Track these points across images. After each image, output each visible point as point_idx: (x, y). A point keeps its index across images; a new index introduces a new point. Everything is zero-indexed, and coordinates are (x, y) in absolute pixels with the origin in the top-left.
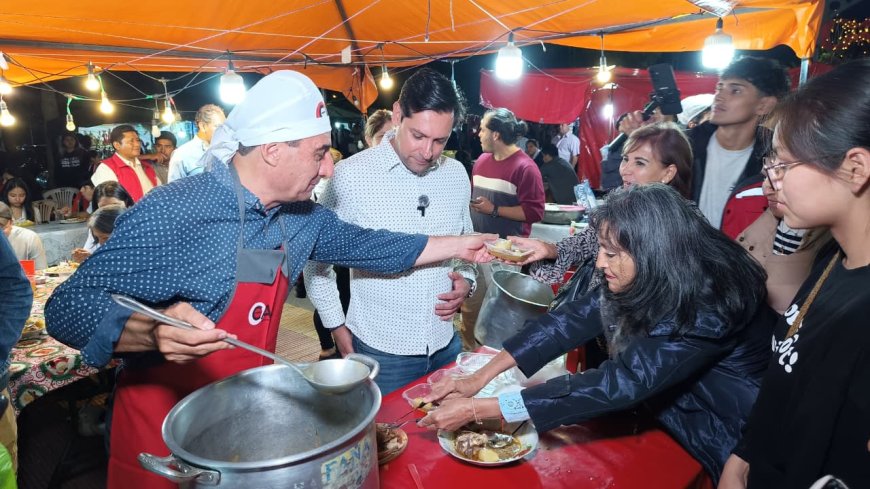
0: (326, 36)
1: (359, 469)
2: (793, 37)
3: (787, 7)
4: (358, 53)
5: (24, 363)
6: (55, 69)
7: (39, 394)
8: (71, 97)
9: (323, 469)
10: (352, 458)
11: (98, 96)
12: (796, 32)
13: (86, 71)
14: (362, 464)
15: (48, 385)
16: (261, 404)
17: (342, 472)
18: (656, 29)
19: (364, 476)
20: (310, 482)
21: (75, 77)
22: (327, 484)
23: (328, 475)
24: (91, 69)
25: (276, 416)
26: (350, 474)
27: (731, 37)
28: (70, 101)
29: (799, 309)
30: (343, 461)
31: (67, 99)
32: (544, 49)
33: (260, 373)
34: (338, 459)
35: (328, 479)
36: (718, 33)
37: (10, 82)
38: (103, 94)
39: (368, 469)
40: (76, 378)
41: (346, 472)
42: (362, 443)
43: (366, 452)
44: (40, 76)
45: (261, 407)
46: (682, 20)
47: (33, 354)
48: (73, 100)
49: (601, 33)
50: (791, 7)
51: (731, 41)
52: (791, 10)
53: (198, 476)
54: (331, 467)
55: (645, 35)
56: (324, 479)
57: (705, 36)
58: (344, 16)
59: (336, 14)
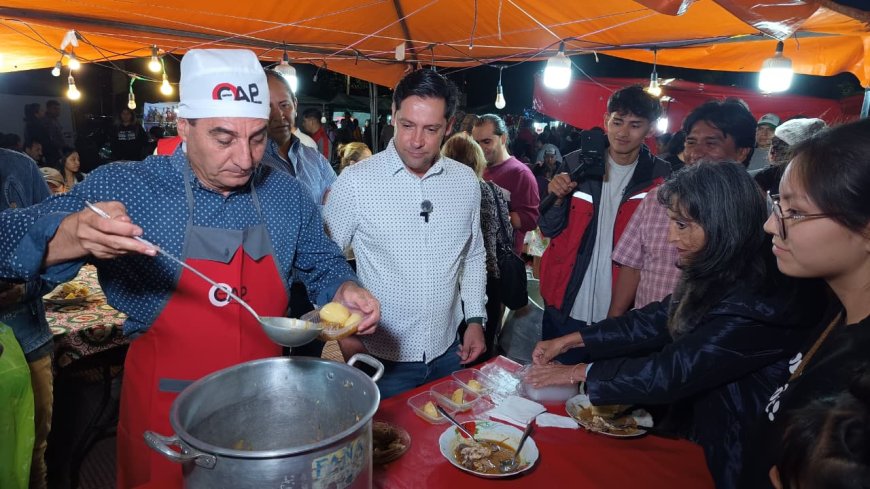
0: (379, 34)
1: (350, 468)
2: (859, 64)
3: (855, 34)
4: (412, 51)
5: (65, 327)
6: (121, 49)
7: (76, 357)
8: (134, 77)
9: (314, 465)
10: (344, 457)
11: (160, 78)
12: (863, 60)
13: (150, 53)
14: (354, 463)
15: (85, 350)
16: (269, 393)
17: (333, 469)
18: (714, 46)
19: (355, 475)
20: (300, 475)
21: (139, 58)
22: (316, 480)
23: (319, 471)
24: (155, 51)
25: (282, 406)
26: (340, 472)
27: (790, 61)
28: (133, 80)
29: (802, 359)
30: (335, 459)
31: (130, 78)
32: (597, 59)
33: (270, 363)
34: (330, 457)
35: (318, 475)
36: (777, 57)
37: (79, 58)
38: (164, 76)
39: (359, 469)
40: (111, 346)
41: (336, 470)
42: (355, 443)
43: (359, 453)
44: (107, 54)
45: (269, 396)
46: (742, 39)
47: (74, 319)
48: (136, 80)
49: (655, 48)
50: (858, 34)
51: (790, 66)
52: (859, 37)
53: (196, 458)
54: (322, 464)
55: (703, 52)
56: (314, 474)
57: (764, 58)
58: (400, 14)
59: (393, 11)
